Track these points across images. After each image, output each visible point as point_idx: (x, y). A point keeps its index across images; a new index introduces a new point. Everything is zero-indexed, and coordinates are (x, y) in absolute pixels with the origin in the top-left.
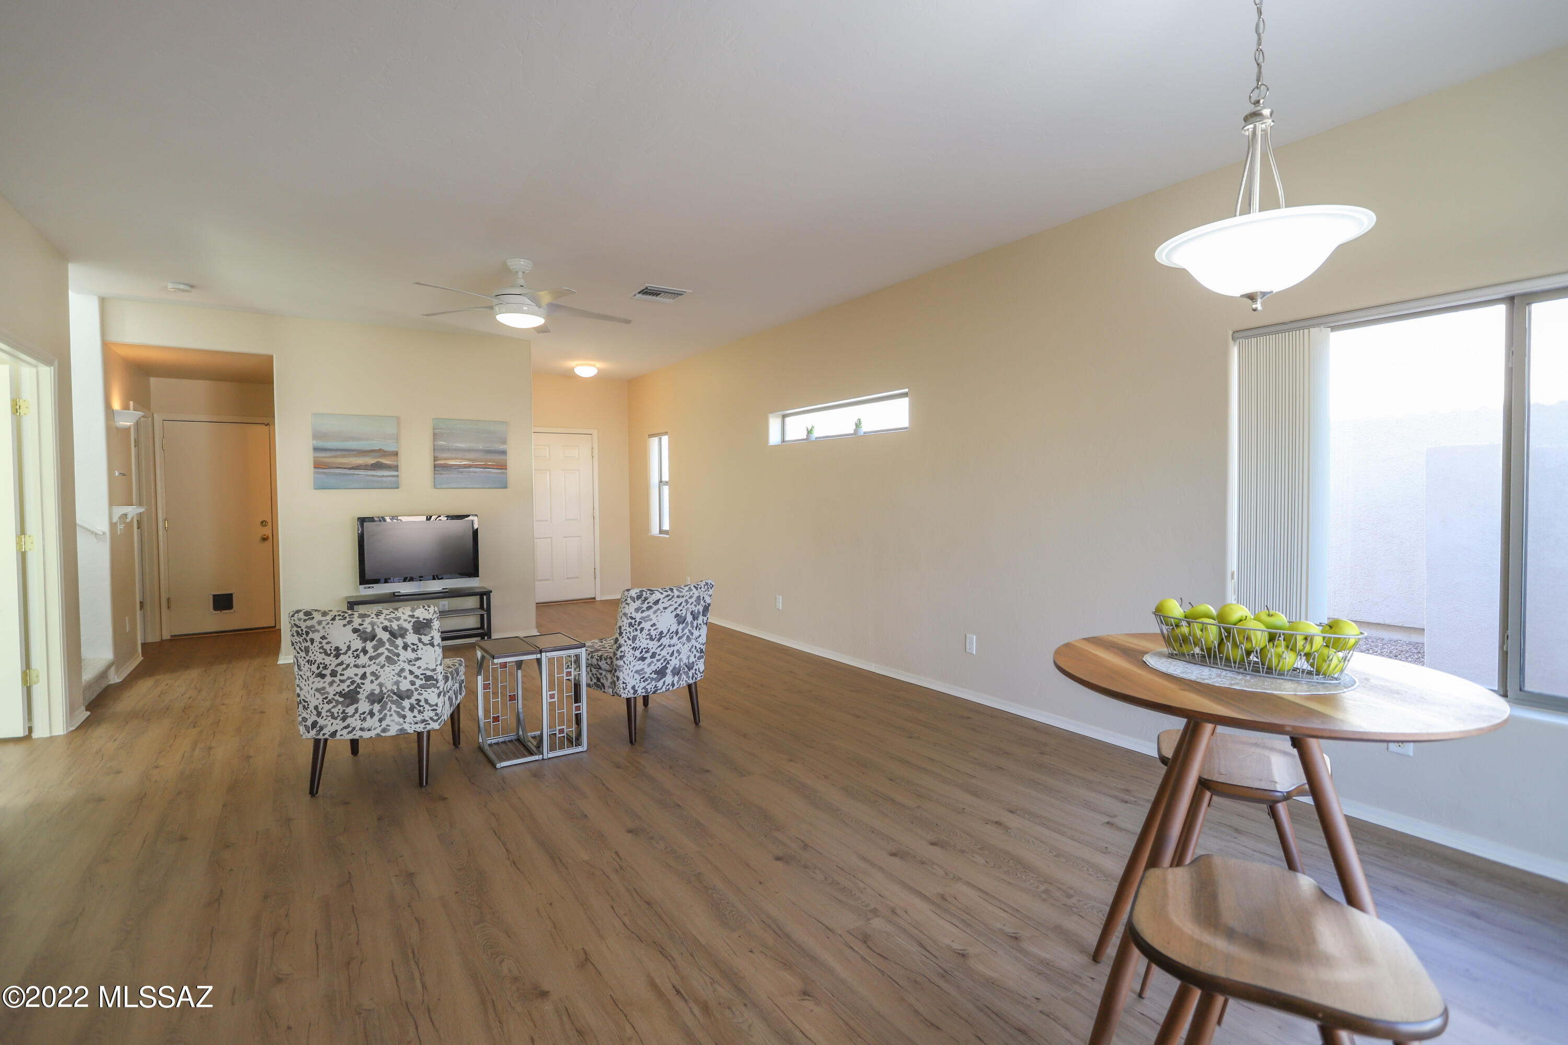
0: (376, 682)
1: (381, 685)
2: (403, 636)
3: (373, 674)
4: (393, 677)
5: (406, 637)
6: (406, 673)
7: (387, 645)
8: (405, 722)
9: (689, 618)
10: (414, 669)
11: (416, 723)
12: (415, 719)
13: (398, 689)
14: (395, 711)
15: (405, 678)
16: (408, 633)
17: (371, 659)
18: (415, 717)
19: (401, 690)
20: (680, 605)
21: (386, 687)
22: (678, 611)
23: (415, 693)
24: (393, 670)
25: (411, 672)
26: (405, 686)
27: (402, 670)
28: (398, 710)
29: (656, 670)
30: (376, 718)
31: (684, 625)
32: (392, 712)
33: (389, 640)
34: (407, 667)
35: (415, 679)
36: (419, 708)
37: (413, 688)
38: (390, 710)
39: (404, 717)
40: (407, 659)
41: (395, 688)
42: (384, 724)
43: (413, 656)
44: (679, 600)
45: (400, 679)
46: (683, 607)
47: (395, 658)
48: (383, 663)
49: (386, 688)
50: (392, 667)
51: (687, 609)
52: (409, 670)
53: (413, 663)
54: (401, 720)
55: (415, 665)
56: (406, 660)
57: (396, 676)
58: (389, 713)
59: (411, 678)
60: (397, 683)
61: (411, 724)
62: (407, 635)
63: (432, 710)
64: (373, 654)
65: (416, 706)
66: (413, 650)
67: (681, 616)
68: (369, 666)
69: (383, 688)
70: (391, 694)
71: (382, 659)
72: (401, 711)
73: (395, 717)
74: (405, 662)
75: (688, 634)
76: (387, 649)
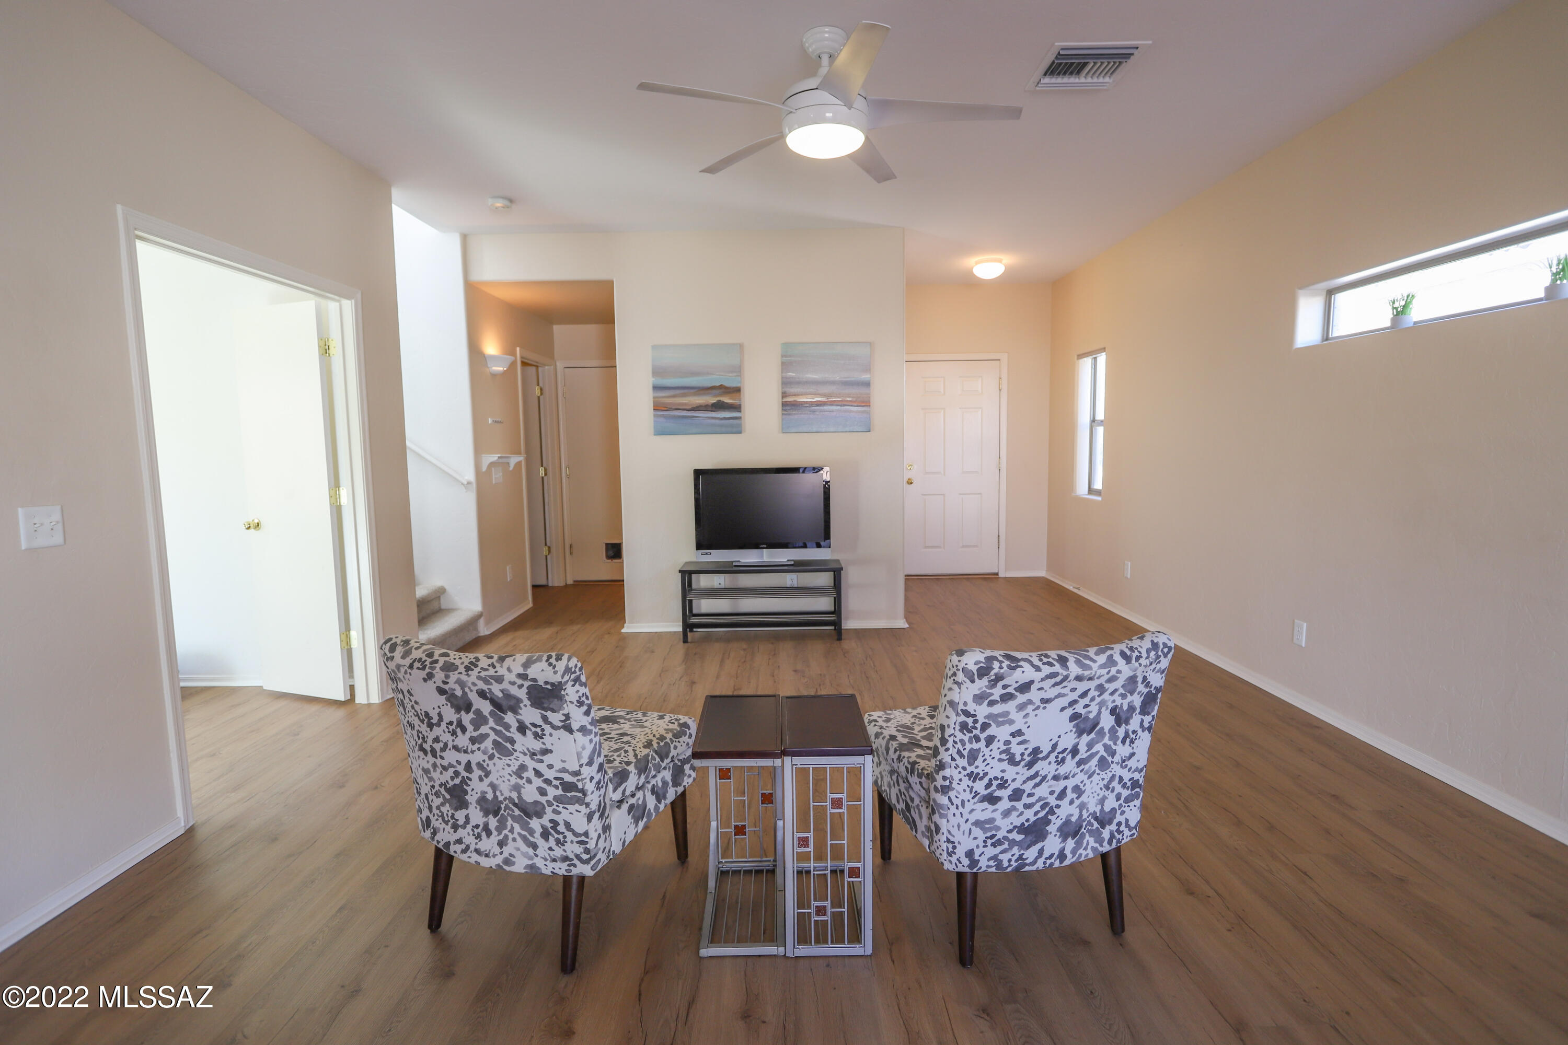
0: (487, 781)
1: (493, 787)
2: (515, 710)
3: (479, 765)
4: (509, 777)
5: (520, 711)
6: (530, 774)
7: (491, 723)
8: (537, 856)
9: (1107, 721)
10: (542, 768)
11: (554, 860)
12: (552, 853)
13: (520, 797)
14: (519, 834)
15: (529, 781)
16: (522, 705)
17: (473, 740)
18: (550, 849)
19: (525, 801)
20: (1084, 695)
21: (501, 791)
22: (1079, 708)
23: (549, 810)
24: (509, 765)
25: (538, 774)
26: (530, 794)
27: (523, 768)
28: (524, 833)
29: (1023, 824)
30: (495, 838)
31: (1093, 735)
32: (516, 835)
33: (491, 713)
34: (531, 764)
35: (544, 786)
36: (556, 836)
37: (543, 800)
38: (512, 831)
39: (535, 846)
40: (528, 749)
41: (514, 795)
42: (507, 850)
43: (537, 745)
44: (1082, 687)
45: (521, 782)
46: (1093, 699)
47: (508, 745)
48: (491, 751)
49: (502, 795)
50: (506, 760)
51: (1101, 704)
52: (534, 769)
53: (539, 757)
54: (530, 851)
55: (542, 761)
56: (527, 752)
57: (514, 777)
58: (511, 836)
59: (538, 782)
60: (517, 788)
61: (546, 860)
62: (521, 709)
63: (578, 842)
64: (475, 734)
65: (553, 832)
66: (536, 735)
67: (1087, 718)
68: (473, 752)
69: (498, 793)
70: (511, 806)
71: (488, 744)
72: (528, 836)
73: (520, 843)
74: (525, 754)
75: (1102, 752)
76: (492, 728)
